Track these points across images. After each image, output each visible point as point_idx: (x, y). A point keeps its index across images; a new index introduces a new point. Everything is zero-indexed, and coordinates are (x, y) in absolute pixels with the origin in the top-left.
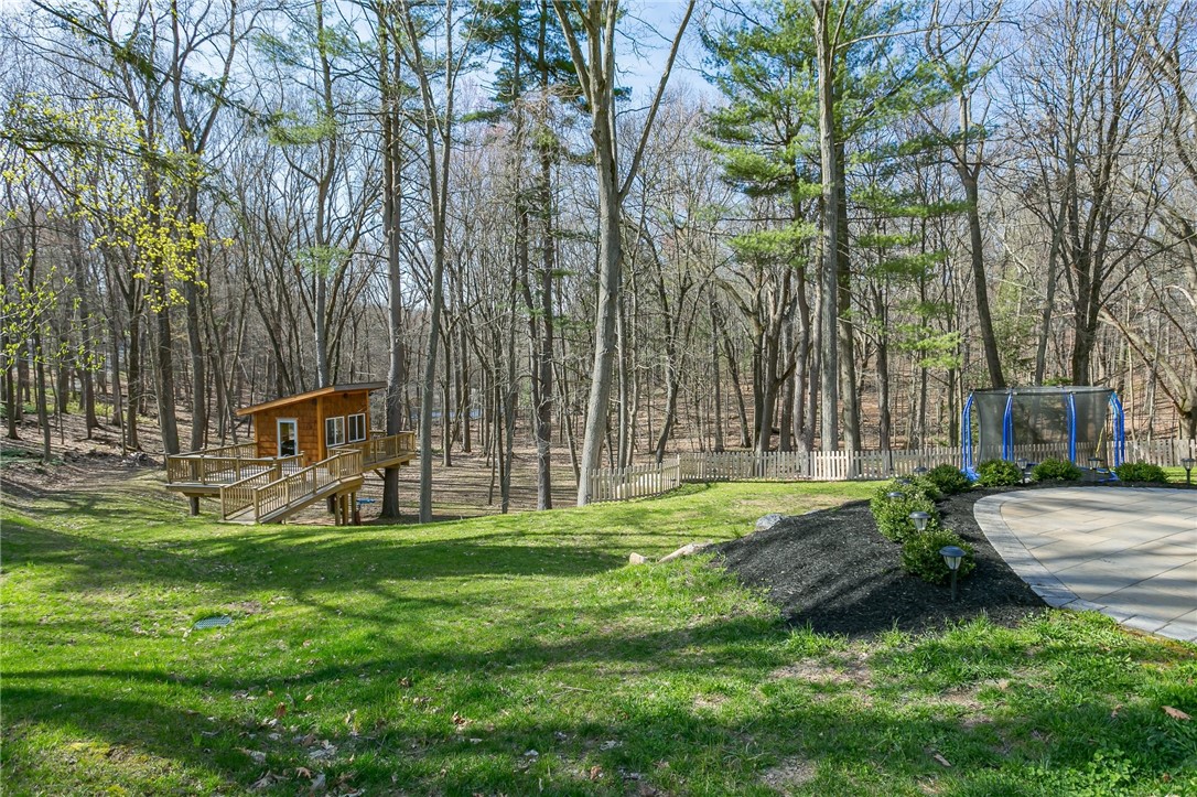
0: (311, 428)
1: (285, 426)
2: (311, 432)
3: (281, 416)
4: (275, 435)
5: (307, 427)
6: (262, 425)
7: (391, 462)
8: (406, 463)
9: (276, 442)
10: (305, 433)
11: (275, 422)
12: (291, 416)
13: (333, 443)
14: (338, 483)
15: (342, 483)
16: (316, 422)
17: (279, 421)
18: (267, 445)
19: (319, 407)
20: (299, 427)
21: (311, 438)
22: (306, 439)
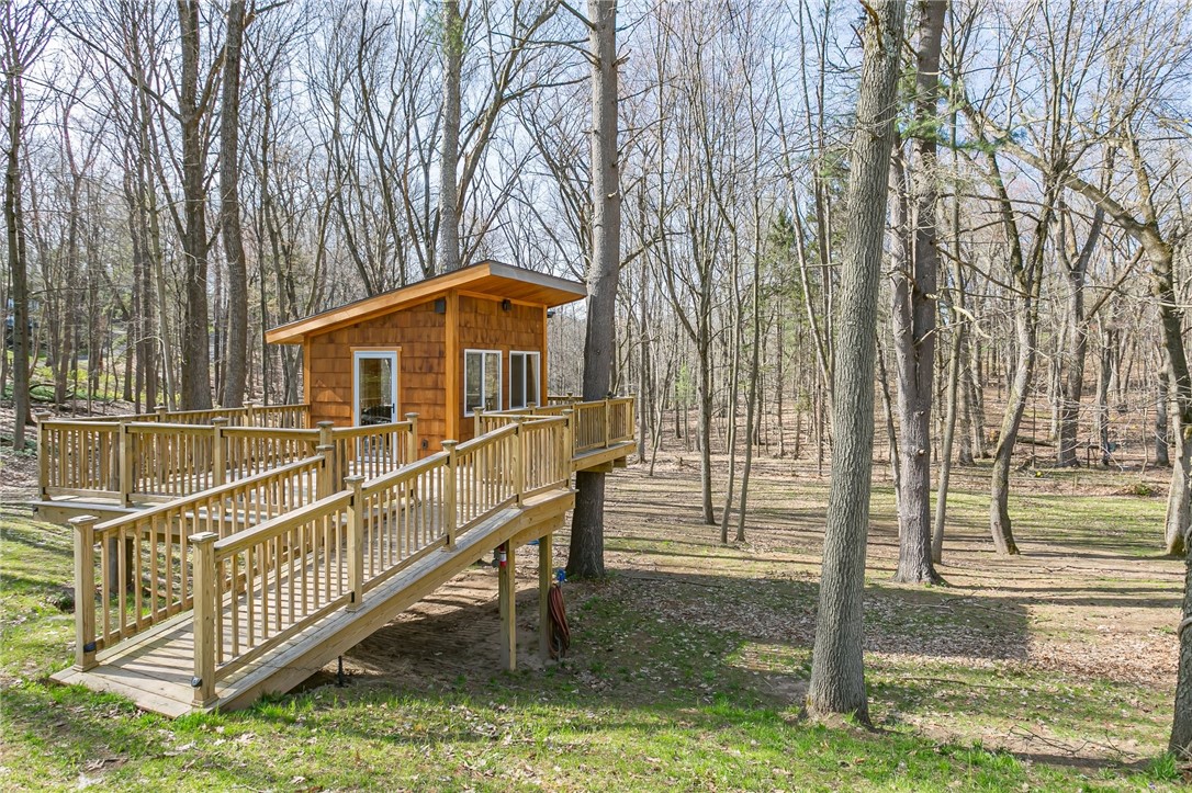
0: (430, 370)
1: (373, 367)
2: (429, 380)
3: (365, 342)
4: (349, 388)
5: (424, 365)
6: (321, 365)
7: (587, 462)
8: (620, 462)
9: (349, 403)
10: (415, 381)
11: (350, 357)
12: (385, 343)
13: (521, 404)
14: (514, 511)
15: (528, 511)
16: (442, 355)
17: (359, 354)
18: (333, 410)
19: (451, 321)
20: (403, 369)
21: (430, 394)
22: (418, 396)
